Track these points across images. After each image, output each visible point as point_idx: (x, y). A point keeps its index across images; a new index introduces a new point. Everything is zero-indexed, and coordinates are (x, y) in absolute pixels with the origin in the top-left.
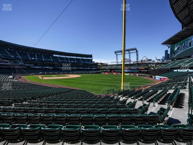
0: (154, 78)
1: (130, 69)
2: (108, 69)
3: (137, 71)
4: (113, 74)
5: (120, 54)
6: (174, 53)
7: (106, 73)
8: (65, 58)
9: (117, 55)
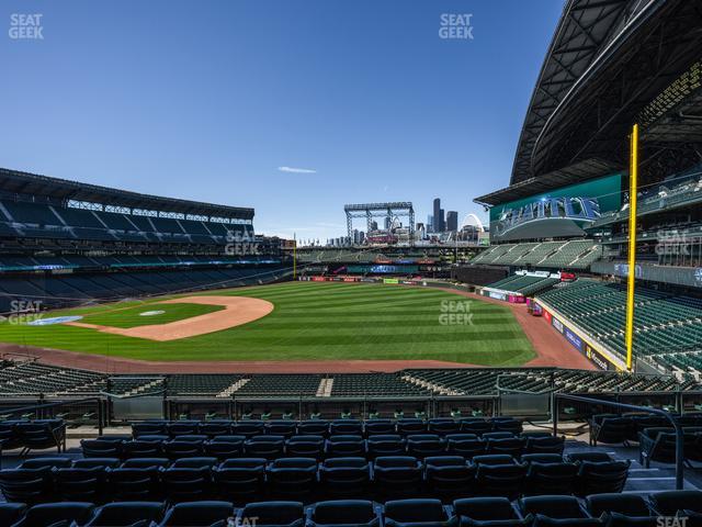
0: (482, 293)
1: (393, 264)
3: (415, 269)
5: (359, 216)
6: (501, 228)
7: (317, 278)
8: (131, 217)
9: (349, 216)
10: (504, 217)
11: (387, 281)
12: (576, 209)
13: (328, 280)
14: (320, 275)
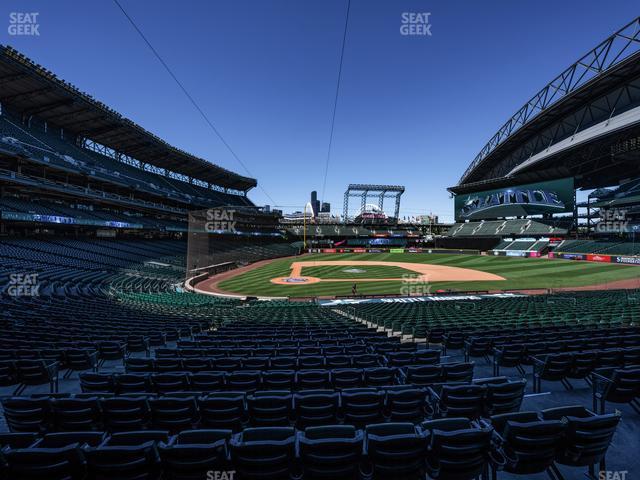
2: (326, 237)
4: (352, 251)
7: (328, 250)
10: (471, 202)
11: (394, 251)
12: (538, 198)
13: (339, 251)
14: (327, 246)
